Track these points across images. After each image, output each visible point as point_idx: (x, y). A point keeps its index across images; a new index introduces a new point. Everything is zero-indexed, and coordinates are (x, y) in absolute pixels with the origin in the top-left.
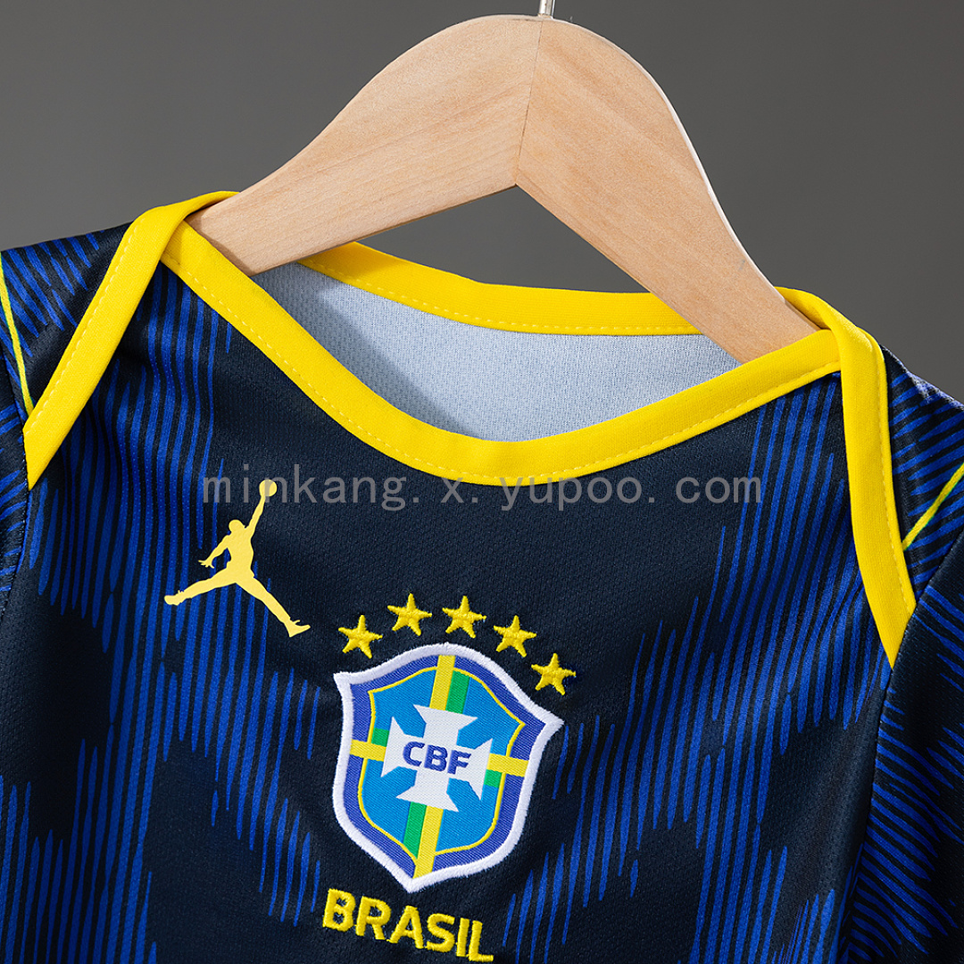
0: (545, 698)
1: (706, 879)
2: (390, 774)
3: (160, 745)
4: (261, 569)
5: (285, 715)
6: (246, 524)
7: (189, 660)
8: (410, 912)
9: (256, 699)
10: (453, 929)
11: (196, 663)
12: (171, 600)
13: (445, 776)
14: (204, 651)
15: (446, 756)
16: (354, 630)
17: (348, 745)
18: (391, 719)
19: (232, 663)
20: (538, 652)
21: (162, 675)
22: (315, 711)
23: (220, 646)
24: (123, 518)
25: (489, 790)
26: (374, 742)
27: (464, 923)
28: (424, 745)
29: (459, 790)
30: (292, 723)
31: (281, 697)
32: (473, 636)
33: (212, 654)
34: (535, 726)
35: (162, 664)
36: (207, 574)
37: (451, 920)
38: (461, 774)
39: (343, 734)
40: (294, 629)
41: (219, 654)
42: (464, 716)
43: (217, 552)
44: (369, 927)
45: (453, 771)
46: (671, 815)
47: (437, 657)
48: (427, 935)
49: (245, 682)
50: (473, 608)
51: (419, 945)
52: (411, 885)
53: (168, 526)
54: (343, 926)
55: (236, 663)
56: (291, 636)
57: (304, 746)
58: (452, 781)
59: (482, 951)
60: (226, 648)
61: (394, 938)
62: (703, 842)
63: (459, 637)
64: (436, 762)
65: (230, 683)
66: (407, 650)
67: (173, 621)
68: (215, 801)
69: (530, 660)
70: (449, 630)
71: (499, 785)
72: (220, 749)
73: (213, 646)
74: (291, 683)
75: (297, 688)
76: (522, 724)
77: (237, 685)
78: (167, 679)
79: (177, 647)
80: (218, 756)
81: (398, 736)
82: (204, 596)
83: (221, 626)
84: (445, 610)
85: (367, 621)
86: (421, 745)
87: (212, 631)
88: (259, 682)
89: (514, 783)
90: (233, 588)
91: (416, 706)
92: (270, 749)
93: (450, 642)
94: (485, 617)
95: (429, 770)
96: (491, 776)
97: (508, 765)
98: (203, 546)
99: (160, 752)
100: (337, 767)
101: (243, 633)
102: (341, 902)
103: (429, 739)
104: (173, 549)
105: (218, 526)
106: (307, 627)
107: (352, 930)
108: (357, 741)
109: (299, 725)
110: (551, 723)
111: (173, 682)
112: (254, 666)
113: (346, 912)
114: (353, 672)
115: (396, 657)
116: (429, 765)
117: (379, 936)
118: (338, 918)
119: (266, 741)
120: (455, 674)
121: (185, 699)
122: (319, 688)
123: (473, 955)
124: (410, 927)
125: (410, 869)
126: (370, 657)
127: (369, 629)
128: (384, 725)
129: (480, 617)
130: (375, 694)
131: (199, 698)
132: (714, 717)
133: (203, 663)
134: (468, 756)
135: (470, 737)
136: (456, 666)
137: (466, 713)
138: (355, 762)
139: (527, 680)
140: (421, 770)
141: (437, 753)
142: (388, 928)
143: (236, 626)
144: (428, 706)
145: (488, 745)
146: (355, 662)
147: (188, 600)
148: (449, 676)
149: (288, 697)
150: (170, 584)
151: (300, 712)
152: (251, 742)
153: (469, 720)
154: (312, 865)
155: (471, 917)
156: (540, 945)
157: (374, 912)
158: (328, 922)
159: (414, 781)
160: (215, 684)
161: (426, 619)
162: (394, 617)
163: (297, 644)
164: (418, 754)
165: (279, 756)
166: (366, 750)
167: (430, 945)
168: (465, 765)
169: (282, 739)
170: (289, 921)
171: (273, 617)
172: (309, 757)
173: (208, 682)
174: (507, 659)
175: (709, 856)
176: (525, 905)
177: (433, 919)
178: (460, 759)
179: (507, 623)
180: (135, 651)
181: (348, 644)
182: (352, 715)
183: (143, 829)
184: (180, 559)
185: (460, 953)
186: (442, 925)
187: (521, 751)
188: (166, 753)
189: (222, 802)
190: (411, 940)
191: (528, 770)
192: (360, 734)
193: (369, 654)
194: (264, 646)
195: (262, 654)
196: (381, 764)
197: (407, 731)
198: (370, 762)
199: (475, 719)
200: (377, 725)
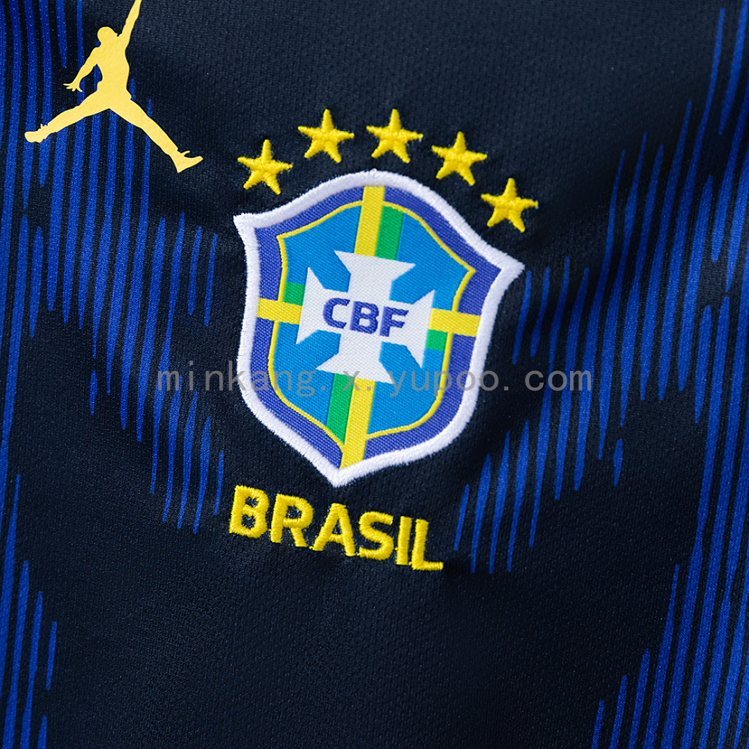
0: (500, 236)
1: (709, 462)
2: (307, 340)
3: (26, 318)
4: (139, 89)
5: (176, 272)
6: (119, 31)
7: (56, 211)
8: (337, 511)
9: (140, 254)
10: (392, 531)
11: (65, 213)
12: (32, 137)
13: (377, 339)
14: (75, 196)
15: (377, 313)
16: (257, 160)
17: (254, 306)
18: (307, 271)
19: (109, 209)
20: (490, 178)
21: (25, 230)
22: (211, 265)
23: (93, 190)
25: (433, 355)
26: (287, 300)
27: (405, 522)
28: (349, 301)
29: (394, 357)
30: (184, 279)
31: (169, 250)
32: (406, 160)
33: (84, 202)
34: (487, 273)
35: (25, 216)
36: (73, 100)
37: (388, 519)
38: (396, 336)
39: (248, 292)
40: (182, 162)
41: (92, 200)
42: (398, 262)
43: (85, 71)
44: (286, 531)
45: (385, 332)
46: (663, 382)
47: (362, 190)
48: (359, 540)
49: (124, 234)
50: (405, 125)
51: (349, 552)
52: (338, 477)
53: (25, 42)
54: (255, 531)
55: (113, 210)
56: (179, 171)
57: (200, 309)
58: (386, 346)
59: (428, 557)
60: (101, 192)
61: (318, 545)
62: (705, 415)
63: (389, 162)
64: (365, 322)
65: (106, 235)
66: (325, 181)
67: (36, 163)
68: (94, 384)
69: (480, 188)
70: (376, 154)
71: (444, 348)
72: (97, 318)
73: (85, 191)
74: (182, 230)
75: (189, 239)
76: (471, 271)
77: (115, 236)
78: (31, 238)
79: (41, 195)
80: (96, 327)
81: (316, 292)
82: (72, 128)
83: (94, 164)
84: (371, 129)
85: (273, 148)
86: (346, 302)
87: (84, 172)
88: (142, 233)
89: (463, 345)
90: (107, 115)
91: (338, 253)
92: (159, 316)
93: (378, 169)
94: (421, 136)
95: (356, 332)
96: (435, 337)
97: (455, 323)
98: (68, 64)
99: (26, 326)
100: (242, 333)
101: (120, 170)
102: (251, 502)
103: (356, 293)
104: (33, 71)
105: (84, 35)
106: (199, 159)
107: (266, 536)
108: (265, 301)
109: (193, 283)
110: (508, 268)
111: (38, 239)
112: (135, 214)
113: (258, 513)
114: (257, 213)
115: (310, 192)
116: (356, 326)
117: (299, 542)
118: (248, 522)
119: (153, 307)
120: (386, 209)
121: (54, 258)
122: (216, 236)
123: (418, 563)
124: (337, 530)
125: (336, 457)
126: (278, 192)
127: (276, 157)
128: (298, 278)
129: (414, 135)
130: (286, 240)
131: (70, 258)
132: (714, 258)
133: (74, 212)
134: (405, 313)
135: (406, 290)
136: (387, 199)
137: (401, 258)
138: (263, 326)
139: (476, 214)
140: (347, 334)
141: (365, 311)
142: (311, 532)
143: (112, 164)
144: (353, 252)
145: (429, 298)
146: (260, 200)
147: (53, 136)
148: (378, 213)
149: (178, 249)
150: (31, 117)
151: (194, 267)
152: (135, 308)
153: (404, 267)
154: (214, 457)
155: (414, 515)
156: (502, 547)
157: (293, 512)
158: (235, 527)
159: (338, 347)
160: (88, 238)
161: (347, 141)
162: (307, 141)
163: (187, 181)
164: (343, 314)
165: (170, 322)
166: (277, 311)
167: (363, 552)
168: (401, 324)
169: (172, 302)
170: (187, 528)
171: (156, 149)
172: (206, 322)
173: (80, 236)
174: (450, 188)
175: (712, 432)
176: (482, 498)
177: (366, 519)
178: (396, 318)
179: (448, 142)
181: (251, 179)
182: (257, 268)
183: (8, 421)
184: (41, 84)
185: (401, 560)
186: (378, 526)
187: (471, 304)
188: (33, 327)
189: (102, 383)
190: (340, 547)
191: (481, 327)
192: (269, 290)
193: (276, 189)
194: (146, 186)
195: (145, 197)
196: (296, 328)
197: (327, 284)
198: (282, 325)
199: (411, 266)
200: (290, 278)
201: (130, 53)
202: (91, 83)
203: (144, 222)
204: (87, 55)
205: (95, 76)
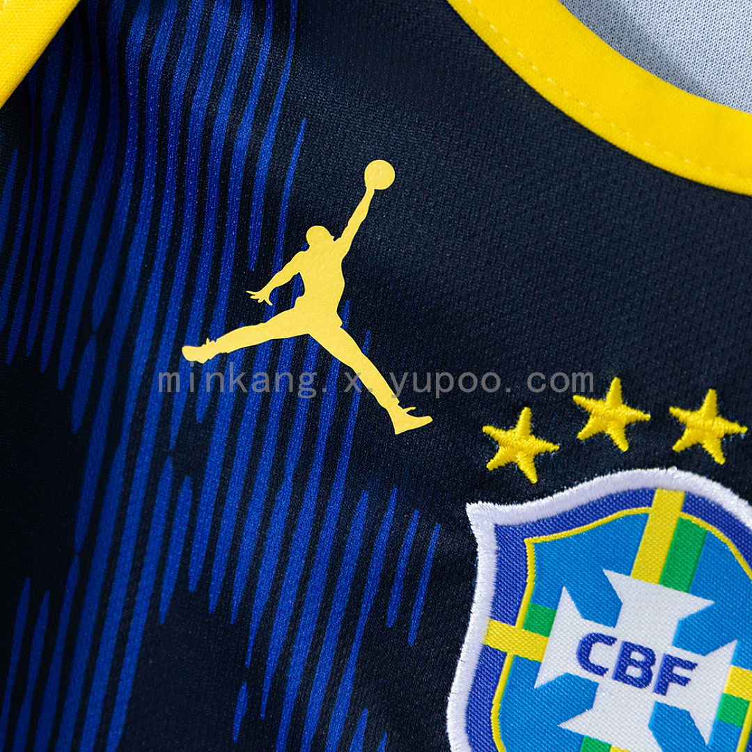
2: (550, 685)
3: (155, 596)
4: (356, 313)
5: (376, 567)
6: (337, 234)
7: (215, 457)
9: (327, 535)
11: (227, 463)
12: (192, 354)
13: (647, 698)
14: (244, 443)
15: (653, 662)
16: (509, 433)
17: (481, 628)
18: (560, 591)
19: (290, 469)
21: (167, 478)
22: (428, 566)
23: (271, 439)
24: (124, 208)
25: (725, 729)
26: (528, 626)
28: (615, 640)
29: (670, 724)
30: (386, 580)
31: (370, 536)
32: (719, 459)
33: (256, 452)
35: (169, 459)
36: (259, 314)
38: (676, 697)
39: (474, 608)
40: (403, 421)
41: (268, 453)
42: (690, 596)
43: (280, 279)
45: (662, 689)
47: (652, 492)
49: (310, 504)
50: (724, 411)
53: (199, 228)
55: (297, 469)
56: (397, 433)
57: (403, 621)
58: (660, 707)
60: (282, 442)
63: (695, 460)
64: (634, 672)
65: (283, 501)
66: (602, 473)
68: (243, 698)
70: (679, 446)
71: (743, 722)
72: (257, 614)
73: (259, 438)
74: (390, 512)
75: (400, 524)
77: (295, 508)
78: (176, 485)
79: (196, 434)
80: (254, 625)
81: (571, 621)
84: (675, 411)
85: (535, 419)
86: (610, 641)
87: (260, 413)
88: (334, 507)
90: (304, 343)
91: (607, 573)
92: (345, 623)
93: (680, 468)
94: (744, 430)
95: (620, 683)
96: (731, 704)
98: (257, 267)
99: (154, 607)
100: (460, 663)
101: (313, 418)
103: (627, 629)
104: (205, 267)
105: (288, 233)
106: (427, 420)
108: (496, 623)
109: (397, 587)
111: (185, 493)
112: (327, 479)
114: (501, 503)
115: (580, 486)
116: (620, 675)
119: (339, 607)
120: (682, 522)
121: (204, 522)
122: (438, 527)
126: (534, 480)
127: (537, 432)
128: (547, 600)
129: (735, 428)
130: (538, 547)
131: (227, 524)
133: (240, 465)
134: (691, 666)
135: (697, 635)
136: (685, 509)
137: (694, 590)
138: (491, 658)
140: (607, 683)
141: (637, 656)
144: (629, 574)
145: (728, 650)
146: (507, 487)
147: (222, 357)
148: (671, 526)
149: (383, 537)
150: (194, 327)
151: (402, 564)
152: (313, 606)
153: (698, 604)
159: (592, 701)
160: (258, 502)
161: (640, 424)
162: (583, 416)
163: (408, 448)
164: (604, 656)
165: (359, 634)
166: (512, 640)
168: (684, 681)
169: (366, 607)
171: (368, 398)
172: (411, 641)
173: (246, 499)
178: (678, 671)
180: (125, 435)
181: (498, 456)
182: (492, 578)
183: (116, 733)
184: (214, 285)
188: (163, 609)
189: (254, 702)
192: (504, 610)
193: (532, 477)
194: (348, 443)
195: (345, 459)
196: (536, 666)
197: (587, 612)
198: (518, 660)
199: (709, 603)
200: (536, 598)
201: (349, 265)
202: (288, 296)
203: (338, 493)
204: (287, 259)
205: (295, 288)
